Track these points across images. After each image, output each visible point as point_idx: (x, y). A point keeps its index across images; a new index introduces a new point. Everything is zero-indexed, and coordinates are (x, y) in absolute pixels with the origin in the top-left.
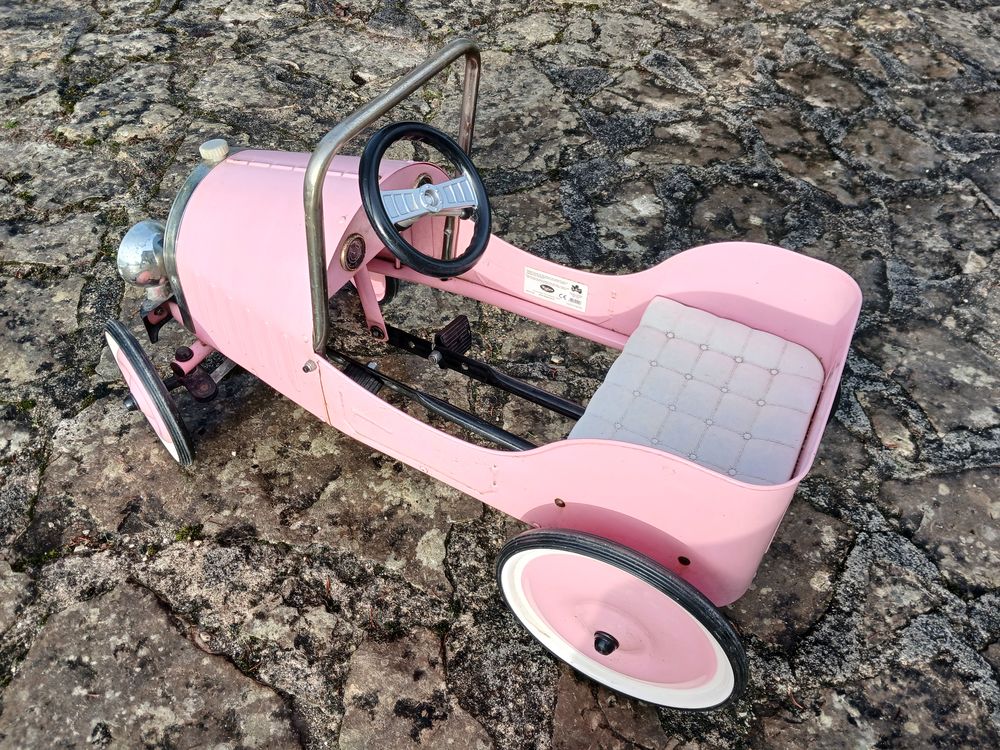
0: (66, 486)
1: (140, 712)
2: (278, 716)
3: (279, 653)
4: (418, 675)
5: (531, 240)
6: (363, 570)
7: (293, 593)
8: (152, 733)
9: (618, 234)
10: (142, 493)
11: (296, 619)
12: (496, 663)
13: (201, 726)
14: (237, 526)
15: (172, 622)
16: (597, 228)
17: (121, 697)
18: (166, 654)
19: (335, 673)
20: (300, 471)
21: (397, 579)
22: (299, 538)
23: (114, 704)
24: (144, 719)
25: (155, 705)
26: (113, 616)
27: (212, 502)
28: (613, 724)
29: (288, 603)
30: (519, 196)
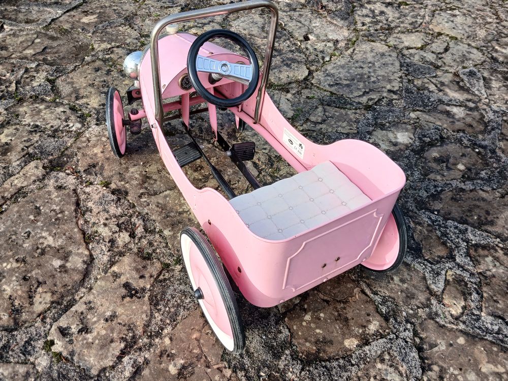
0: (79, 148)
1: (44, 234)
2: (84, 262)
3: (101, 241)
4: (142, 277)
5: (332, 131)
6: (155, 229)
7: (123, 223)
8: (42, 243)
9: (379, 145)
10: (101, 162)
11: (116, 232)
12: (175, 290)
13: (58, 250)
14: (123, 189)
15: (76, 211)
16: (370, 138)
17: (42, 226)
18: (66, 220)
19: (115, 259)
20: (161, 181)
21: (164, 238)
22: (141, 205)
23: (38, 227)
24: (43, 237)
25: (50, 235)
26: (60, 198)
27: (121, 177)
28: (202, 341)
29: (118, 225)
30: (342, 110)
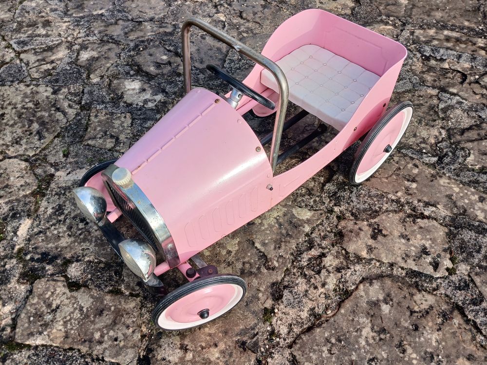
1: (364, 343)
2: (371, 284)
3: (343, 280)
4: (360, 229)
6: (305, 241)
7: (313, 270)
8: (373, 338)
9: (145, 100)
10: (234, 339)
11: (327, 270)
13: (372, 316)
14: (270, 290)
15: (319, 326)
16: (137, 105)
17: (355, 352)
18: (336, 329)
19: (354, 260)
20: (244, 258)
21: (313, 229)
22: (284, 264)
23: (358, 355)
24: (367, 341)
25: (361, 336)
26: (311, 354)
27: (251, 302)
29: (319, 272)
30: (92, 125)
